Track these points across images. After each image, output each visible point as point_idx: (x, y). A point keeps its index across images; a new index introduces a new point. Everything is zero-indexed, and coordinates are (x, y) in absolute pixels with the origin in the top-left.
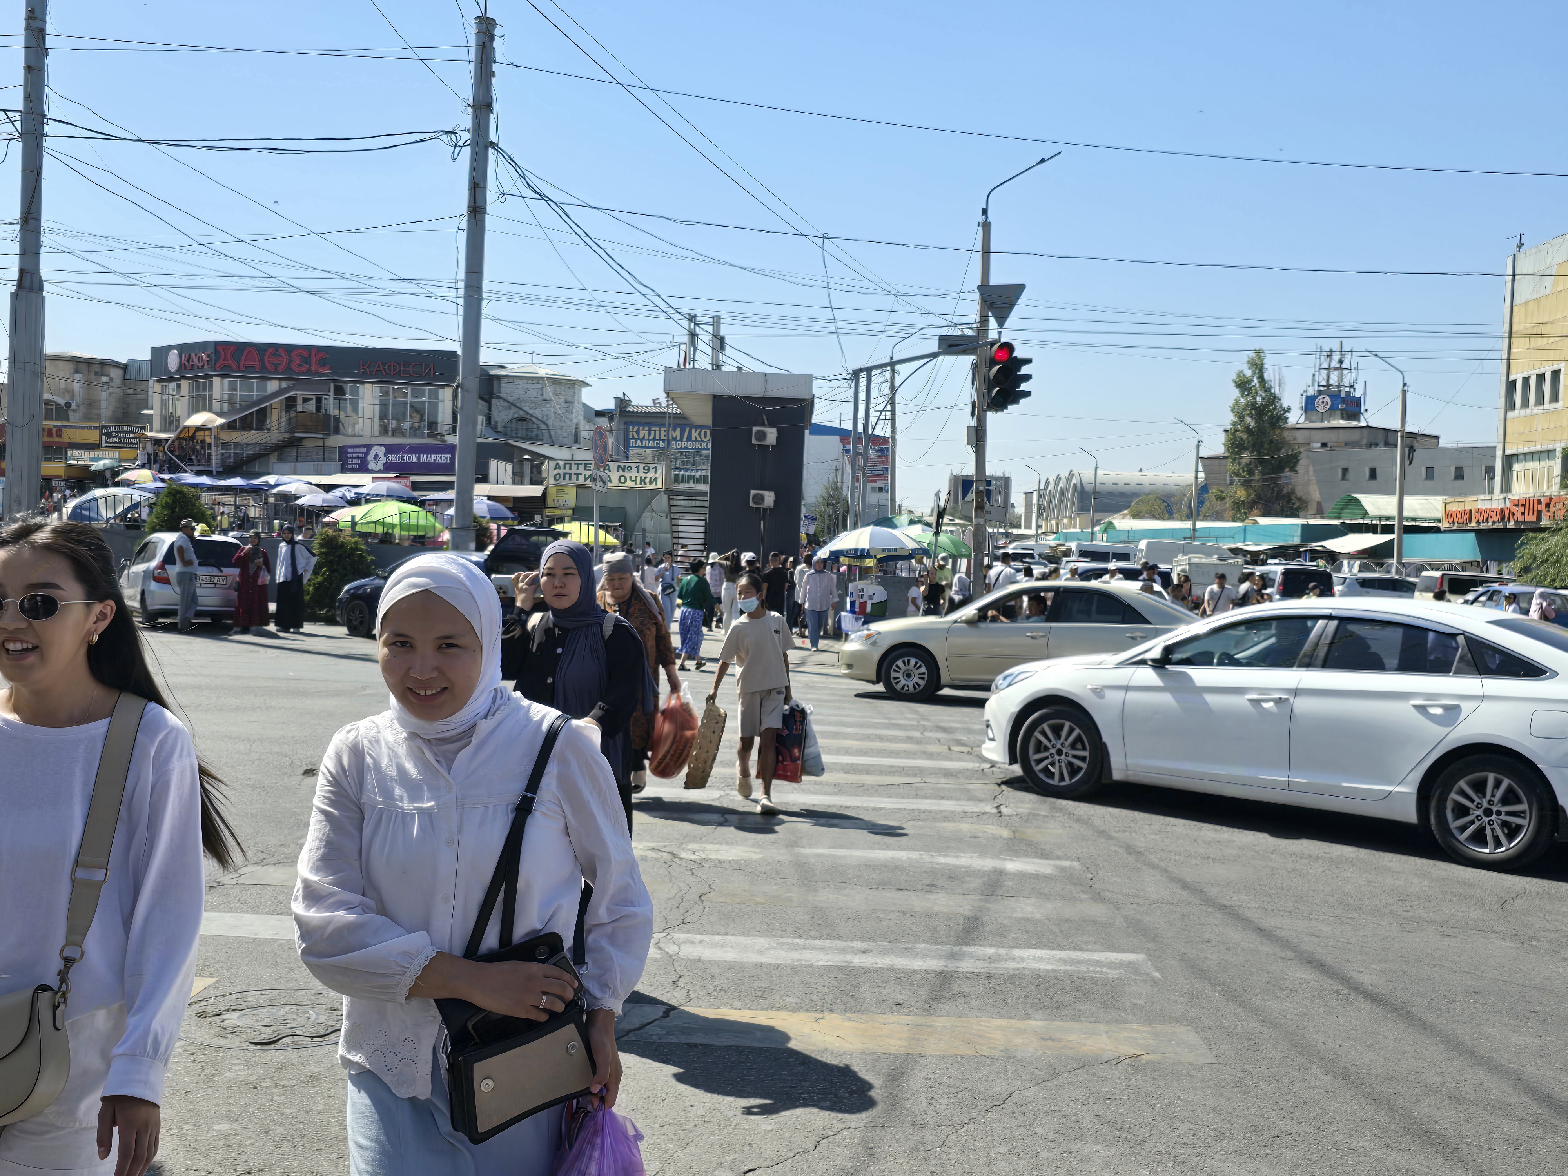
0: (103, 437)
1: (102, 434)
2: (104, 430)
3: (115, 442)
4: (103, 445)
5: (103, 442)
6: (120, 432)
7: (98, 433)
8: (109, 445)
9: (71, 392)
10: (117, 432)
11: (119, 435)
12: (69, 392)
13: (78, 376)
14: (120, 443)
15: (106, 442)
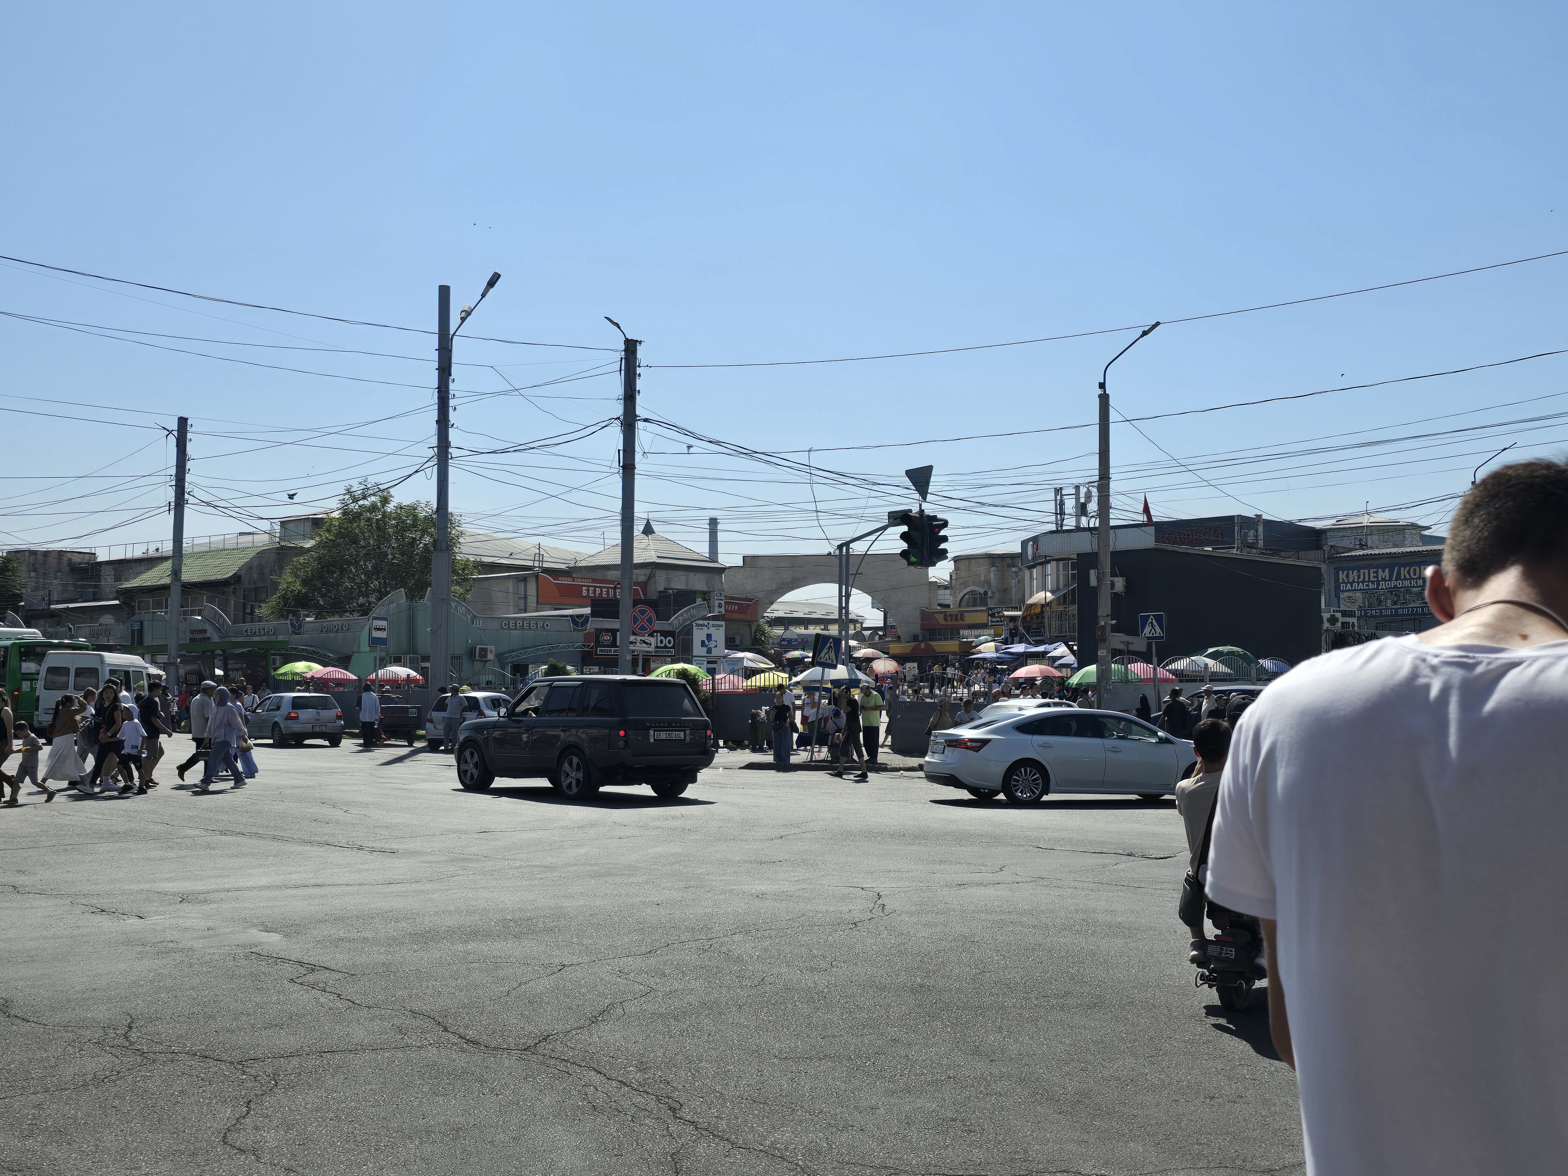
0: (990, 618)
1: (989, 615)
2: (990, 612)
3: (997, 621)
4: (990, 624)
7: (986, 614)
8: (994, 624)
9: (988, 582)
12: (987, 583)
13: (992, 569)
15: (992, 621)
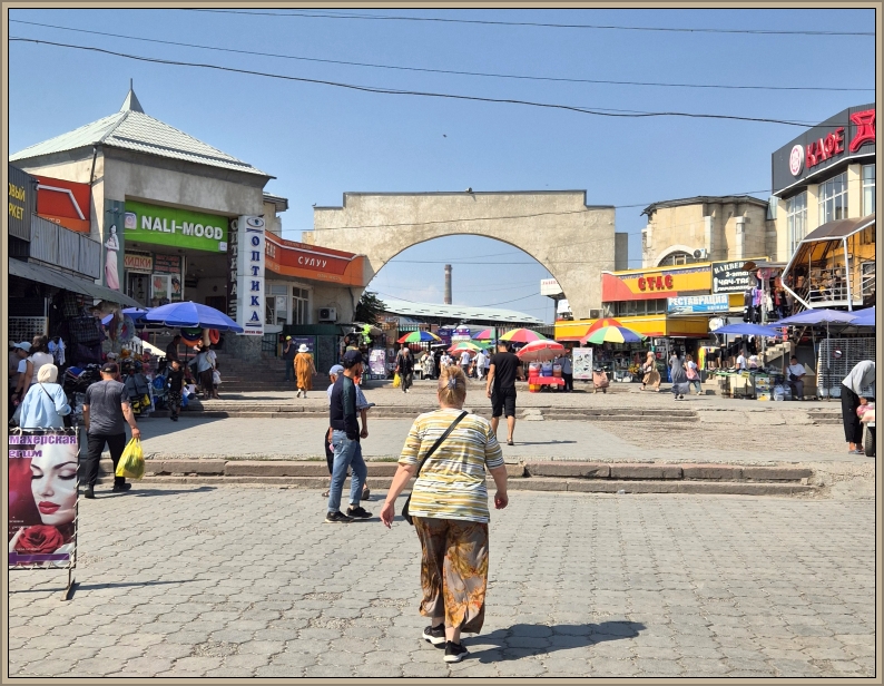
0: (716, 279)
1: (715, 275)
2: (717, 271)
3: (730, 285)
4: (716, 291)
5: (716, 286)
6: (735, 270)
7: (709, 274)
8: (722, 289)
9: (701, 239)
10: (731, 271)
11: (734, 274)
12: (699, 239)
13: (708, 220)
14: (735, 285)
15: (719, 285)
